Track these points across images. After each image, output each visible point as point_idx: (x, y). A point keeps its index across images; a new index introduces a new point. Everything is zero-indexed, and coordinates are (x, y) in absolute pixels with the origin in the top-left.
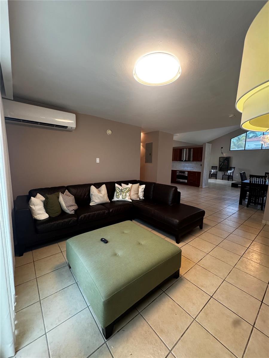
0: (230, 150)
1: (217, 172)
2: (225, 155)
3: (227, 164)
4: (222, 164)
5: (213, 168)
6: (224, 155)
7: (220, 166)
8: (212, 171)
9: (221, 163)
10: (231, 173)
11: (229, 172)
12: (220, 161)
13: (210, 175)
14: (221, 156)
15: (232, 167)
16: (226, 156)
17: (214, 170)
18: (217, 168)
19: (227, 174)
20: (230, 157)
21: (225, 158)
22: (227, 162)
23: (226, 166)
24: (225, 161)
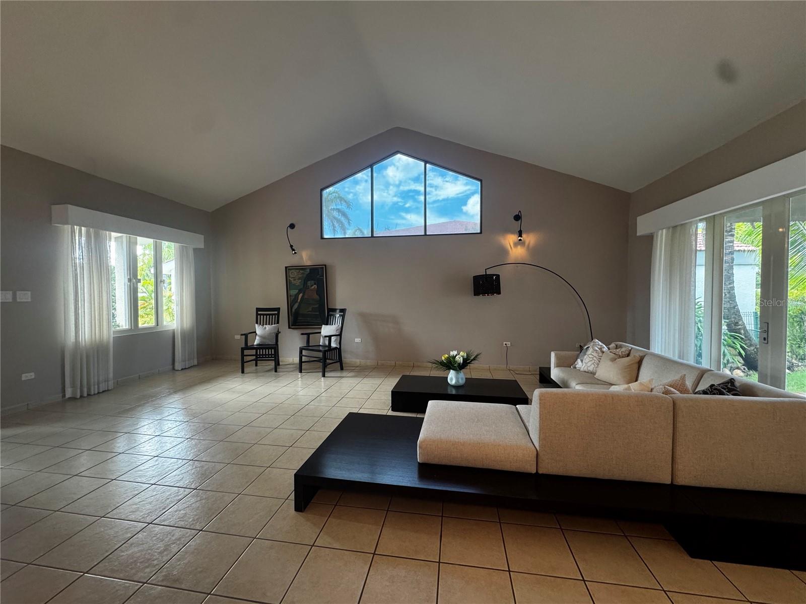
0: (322, 238)
1: (278, 334)
2: (306, 258)
3: (316, 297)
4: (297, 296)
5: (266, 314)
6: (302, 258)
8: (259, 330)
9: (293, 292)
10: (330, 337)
11: (325, 330)
12: (289, 285)
14: (293, 260)
15: (336, 310)
16: (309, 263)
17: (266, 326)
18: (278, 314)
19: (321, 344)
20: (325, 265)
21: (308, 270)
22: (317, 287)
23: (314, 306)
24: (309, 282)
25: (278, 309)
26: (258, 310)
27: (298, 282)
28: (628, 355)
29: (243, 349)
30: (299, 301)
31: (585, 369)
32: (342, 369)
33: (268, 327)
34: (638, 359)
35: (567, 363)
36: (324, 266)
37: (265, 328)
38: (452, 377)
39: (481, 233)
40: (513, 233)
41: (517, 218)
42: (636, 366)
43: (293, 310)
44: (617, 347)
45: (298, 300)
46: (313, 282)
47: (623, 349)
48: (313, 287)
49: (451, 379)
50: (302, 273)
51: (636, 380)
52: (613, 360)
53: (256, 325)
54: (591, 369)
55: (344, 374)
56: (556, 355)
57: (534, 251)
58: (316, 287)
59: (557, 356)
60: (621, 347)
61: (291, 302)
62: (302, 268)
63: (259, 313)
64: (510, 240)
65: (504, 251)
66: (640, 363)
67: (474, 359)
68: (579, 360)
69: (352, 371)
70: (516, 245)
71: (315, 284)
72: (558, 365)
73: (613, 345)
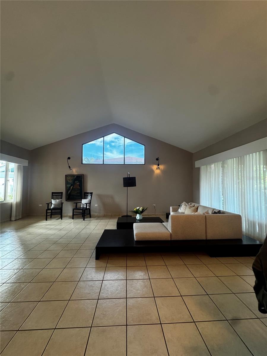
0: (82, 164)
1: (62, 204)
2: (75, 171)
3: (79, 188)
4: (70, 187)
5: (55, 195)
6: (73, 172)
7: (67, 191)
8: (53, 202)
9: (69, 186)
10: (86, 204)
11: (84, 201)
12: (67, 183)
13: (50, 211)
14: (69, 172)
15: (88, 193)
16: (76, 174)
17: (57, 200)
18: (62, 195)
19: (82, 207)
20: (83, 175)
21: (76, 177)
23: (78, 192)
25: (62, 193)
27: (71, 182)
28: (194, 206)
29: (47, 210)
32: (90, 217)
34: (197, 207)
37: (56, 201)
39: (145, 164)
40: (156, 165)
41: (157, 159)
43: (68, 193)
46: (77, 181)
48: (78, 183)
50: (73, 178)
51: (197, 212)
52: (190, 208)
53: (52, 200)
55: (91, 219)
56: (172, 208)
60: (192, 204)
62: (73, 176)
63: (53, 194)
64: (155, 167)
65: (153, 171)
66: (197, 209)
68: (179, 209)
70: (157, 169)
71: (78, 182)
72: (173, 211)
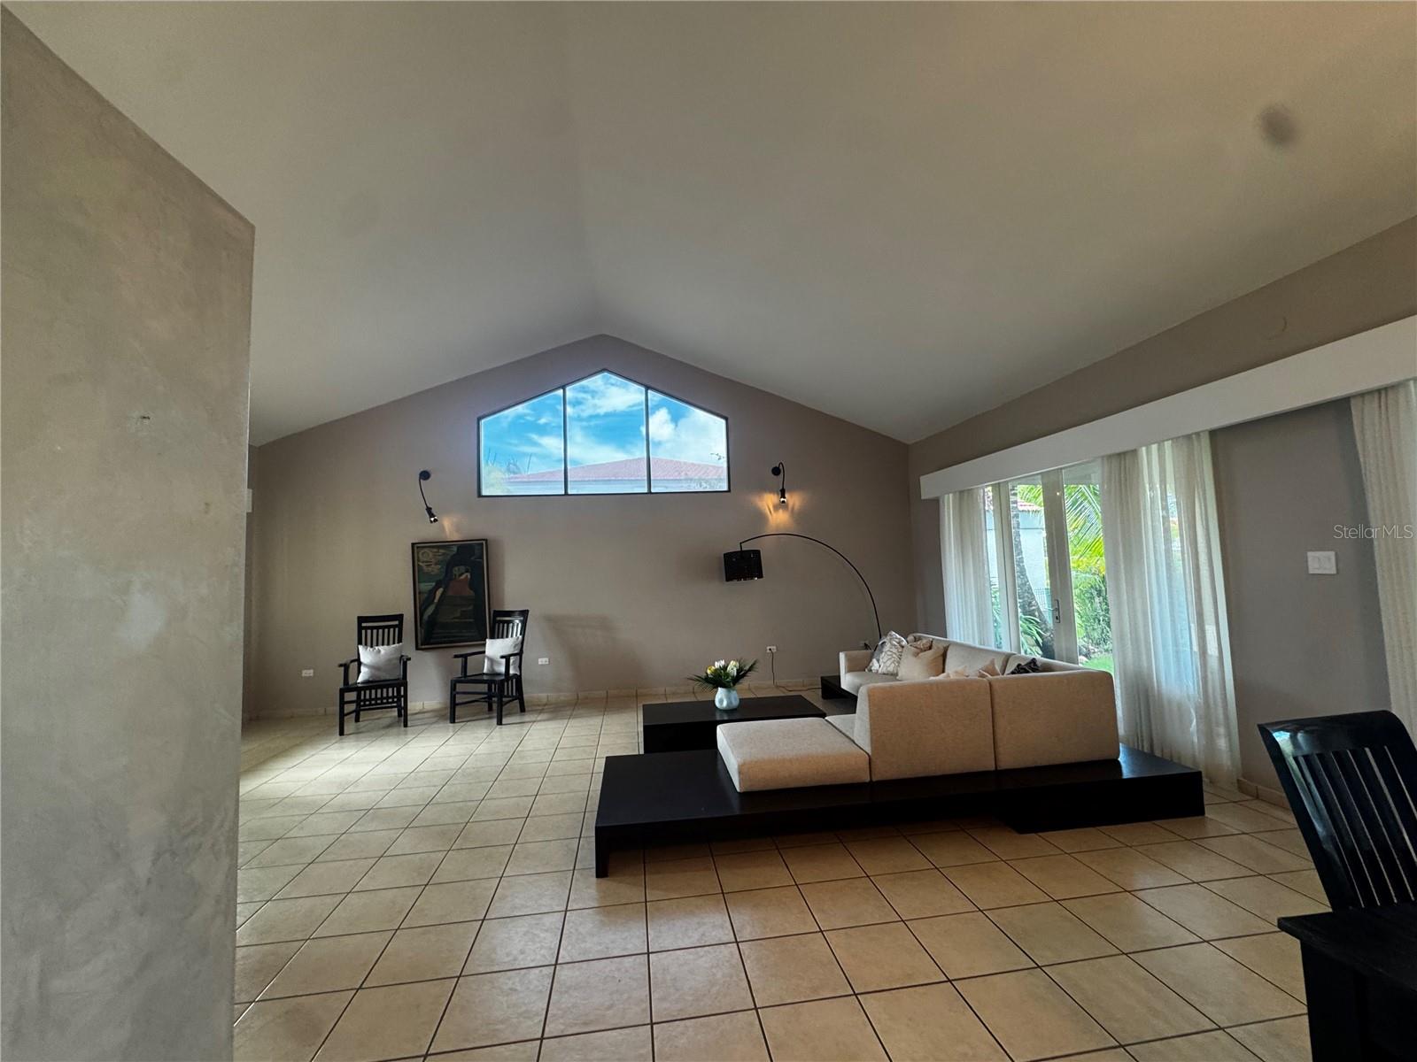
0: (480, 495)
1: (404, 661)
2: (450, 528)
3: (469, 593)
4: (432, 592)
5: (372, 627)
6: (442, 527)
7: (420, 608)
8: (366, 655)
10: (507, 658)
11: (496, 648)
12: (418, 574)
13: (351, 696)
14: (427, 532)
15: (510, 613)
16: (456, 537)
17: (381, 648)
18: (400, 626)
19: (485, 671)
20: (486, 540)
21: (455, 549)
22: (471, 575)
23: (464, 609)
24: (456, 568)
25: (400, 617)
26: (361, 620)
28: (930, 648)
29: (342, 692)
30: (436, 601)
31: (885, 671)
32: (523, 710)
33: (383, 649)
34: (942, 652)
35: (859, 666)
36: (484, 542)
37: (379, 651)
38: (722, 698)
39: (729, 491)
40: (771, 491)
41: (776, 471)
42: (941, 658)
43: (426, 617)
44: (916, 640)
45: (434, 598)
46: (462, 568)
47: (924, 641)
48: (463, 577)
49: (721, 701)
50: (444, 554)
51: (943, 672)
52: (916, 655)
53: (361, 647)
54: (891, 669)
55: (527, 718)
56: (846, 656)
57: (800, 517)
58: (469, 577)
59: (848, 659)
60: (920, 639)
61: (421, 602)
62: (443, 545)
63: (364, 625)
64: (769, 501)
65: (761, 517)
66: (944, 656)
67: (750, 670)
68: (874, 661)
69: (541, 712)
70: (776, 508)
71: (467, 572)
72: (850, 670)
73: (911, 638)
